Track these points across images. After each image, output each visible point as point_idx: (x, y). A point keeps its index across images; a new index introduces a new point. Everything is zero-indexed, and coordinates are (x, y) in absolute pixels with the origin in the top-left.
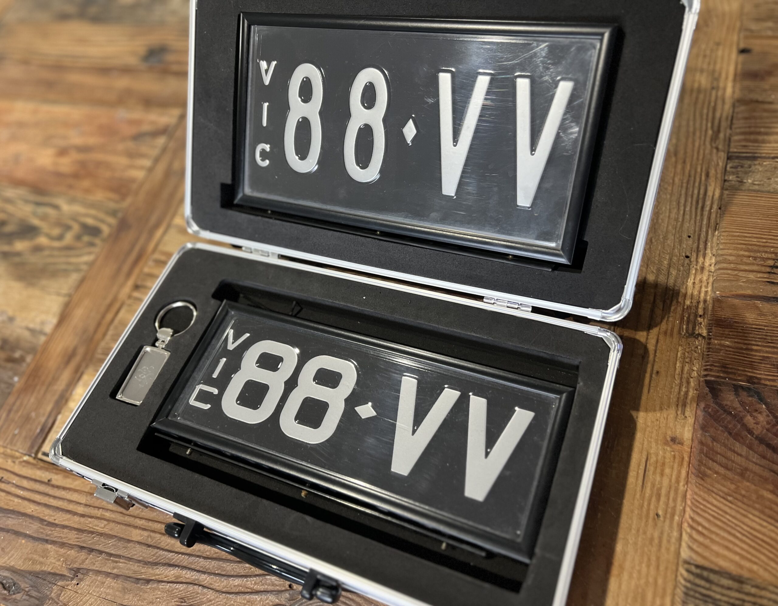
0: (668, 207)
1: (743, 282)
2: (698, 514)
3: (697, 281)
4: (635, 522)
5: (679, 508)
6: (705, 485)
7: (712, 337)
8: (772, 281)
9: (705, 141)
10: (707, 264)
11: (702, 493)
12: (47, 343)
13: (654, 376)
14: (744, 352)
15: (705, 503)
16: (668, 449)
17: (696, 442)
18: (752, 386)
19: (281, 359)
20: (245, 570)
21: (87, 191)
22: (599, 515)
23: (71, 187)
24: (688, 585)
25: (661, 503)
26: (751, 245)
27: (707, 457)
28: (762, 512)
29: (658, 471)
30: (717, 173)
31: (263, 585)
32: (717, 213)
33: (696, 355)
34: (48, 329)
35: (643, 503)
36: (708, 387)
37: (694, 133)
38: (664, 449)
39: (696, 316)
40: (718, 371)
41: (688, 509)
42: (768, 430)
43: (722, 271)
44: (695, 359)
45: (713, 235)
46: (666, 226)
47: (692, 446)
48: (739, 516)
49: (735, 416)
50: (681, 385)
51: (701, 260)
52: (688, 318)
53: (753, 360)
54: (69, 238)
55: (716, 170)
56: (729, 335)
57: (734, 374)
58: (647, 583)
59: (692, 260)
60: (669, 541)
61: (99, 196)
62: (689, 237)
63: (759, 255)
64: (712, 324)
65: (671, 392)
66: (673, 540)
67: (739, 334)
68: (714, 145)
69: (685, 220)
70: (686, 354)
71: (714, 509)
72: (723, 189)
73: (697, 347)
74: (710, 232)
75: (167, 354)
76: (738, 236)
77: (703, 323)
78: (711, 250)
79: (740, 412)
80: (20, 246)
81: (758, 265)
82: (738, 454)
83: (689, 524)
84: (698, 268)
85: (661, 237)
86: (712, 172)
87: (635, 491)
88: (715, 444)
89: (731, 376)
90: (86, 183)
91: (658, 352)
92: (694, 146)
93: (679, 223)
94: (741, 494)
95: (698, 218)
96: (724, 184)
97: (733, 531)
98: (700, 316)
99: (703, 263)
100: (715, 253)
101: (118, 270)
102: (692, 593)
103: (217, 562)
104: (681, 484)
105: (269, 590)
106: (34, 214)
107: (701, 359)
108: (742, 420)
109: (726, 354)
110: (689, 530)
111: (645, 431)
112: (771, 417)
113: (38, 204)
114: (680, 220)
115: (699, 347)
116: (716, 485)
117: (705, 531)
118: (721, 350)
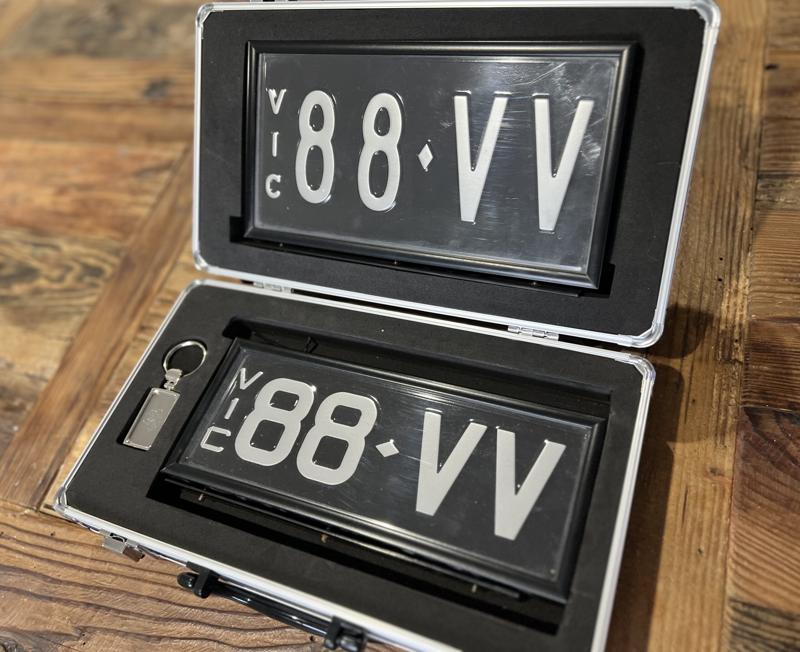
0: (698, 229)
1: (779, 304)
2: (743, 549)
3: (731, 305)
4: (676, 559)
5: (723, 542)
6: (749, 518)
7: (750, 362)
9: (733, 160)
10: (741, 287)
11: (746, 527)
12: (48, 390)
13: (690, 404)
14: (784, 376)
15: (749, 536)
16: (709, 481)
17: (737, 473)
18: (794, 412)
19: (296, 397)
20: (263, 623)
21: (89, 230)
22: (638, 552)
23: (71, 226)
24: (736, 624)
25: (703, 538)
26: (786, 265)
27: (749, 488)
29: (699, 504)
30: (747, 193)
31: (282, 638)
32: (749, 233)
33: (734, 381)
34: (49, 375)
35: (684, 539)
36: (747, 414)
37: (722, 152)
38: (704, 481)
39: (732, 341)
40: (758, 398)
41: (732, 544)
43: (757, 294)
44: (733, 386)
45: (746, 257)
46: (696, 248)
47: (733, 477)
48: (785, 549)
49: (777, 444)
50: (719, 413)
51: (734, 282)
52: (724, 343)
53: (794, 385)
54: (70, 280)
55: (746, 190)
56: (767, 359)
57: (775, 400)
58: (692, 624)
59: (725, 283)
60: (713, 579)
61: (101, 235)
62: (721, 259)
63: (794, 275)
64: (748, 348)
65: (709, 421)
66: (718, 577)
67: (778, 358)
68: (743, 164)
69: (716, 242)
70: (723, 381)
71: (760, 542)
72: (754, 209)
73: (734, 374)
74: (742, 254)
75: (176, 396)
76: (772, 257)
77: (739, 348)
78: (745, 272)
79: (782, 439)
80: (18, 289)
81: (794, 286)
82: (782, 484)
83: (733, 559)
84: (732, 291)
85: (692, 260)
86: (742, 192)
87: (676, 526)
88: (757, 474)
89: (771, 402)
90: (87, 222)
91: (693, 379)
92: (722, 165)
93: (710, 246)
94: (787, 526)
95: (730, 239)
96: (755, 204)
97: (780, 566)
98: (736, 341)
99: (737, 286)
100: (748, 275)
101: (123, 311)
102: (739, 633)
103: (233, 616)
104: (724, 517)
105: (289, 643)
106: (34, 256)
107: (739, 385)
108: (785, 448)
109: (764, 379)
110: (734, 566)
111: (683, 462)
113: (37, 245)
114: (711, 242)
115: (736, 373)
116: (761, 517)
117: (750, 567)
118: (759, 375)
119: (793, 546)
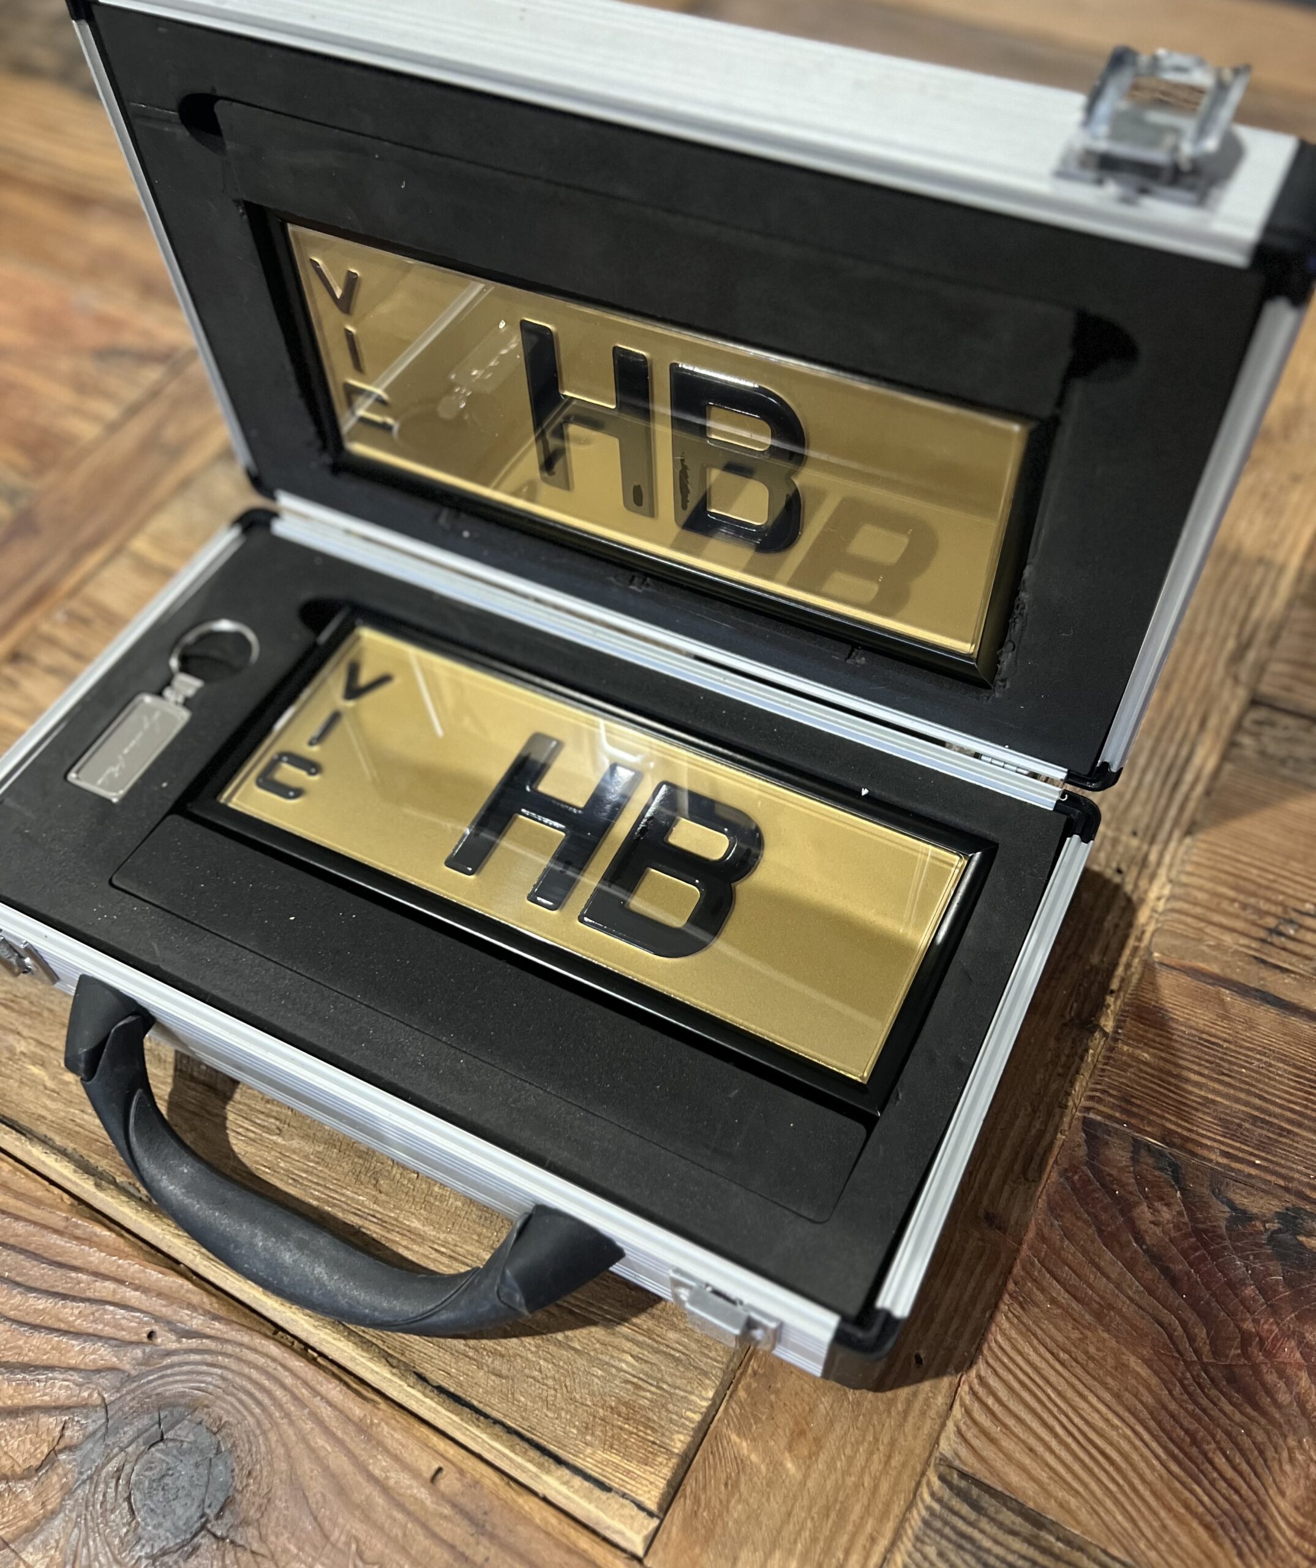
1: (1209, 946)
2: (997, 1374)
6: (1027, 1320)
7: (1122, 1037)
8: (1264, 957)
9: (1217, 658)
10: (1152, 895)
11: (1013, 1334)
14: (1172, 1080)
15: (1013, 1354)
16: (977, 1235)
17: (1031, 1233)
18: (1167, 1150)
24: (936, 1507)
25: (931, 1335)
26: (1245, 879)
27: (1043, 1265)
28: (1117, 1396)
30: (1221, 725)
32: (1201, 800)
33: (1081, 1064)
36: (1085, 1131)
37: (1202, 637)
38: (967, 1232)
39: (1104, 989)
40: (1113, 1107)
41: (979, 1359)
42: (1171, 1240)
43: (1176, 916)
45: (1180, 841)
47: (1022, 1239)
48: (1070, 1394)
49: (1117, 1200)
50: (1035, 1116)
51: (1143, 883)
52: (1088, 990)
53: (1184, 1101)
55: (1222, 719)
56: (1154, 1041)
57: (1142, 1118)
58: (859, 1485)
59: (1127, 880)
60: (923, 1414)
62: (1136, 833)
63: (1252, 901)
64: (1128, 1011)
66: (932, 1413)
67: (1173, 1044)
68: (1233, 670)
69: (1137, 800)
70: (1063, 1058)
71: (1028, 1367)
72: (1225, 758)
73: (1087, 1051)
74: (1176, 837)
76: (1226, 856)
77: (1112, 1007)
78: (1170, 870)
79: (1131, 1193)
81: (1246, 920)
82: (1104, 1273)
83: (971, 1388)
84: (1135, 898)
86: (1213, 722)
88: (1066, 1242)
89: (1133, 1121)
92: (1195, 662)
93: (1124, 803)
94: (1086, 1353)
95: (1164, 801)
96: (1231, 749)
97: (1051, 1421)
98: (1114, 992)
99: (1146, 892)
100: (1173, 877)
102: (938, 1524)
104: (979, 1307)
105: (102, 1334)
107: (1087, 1075)
108: (1130, 1211)
109: (1137, 1075)
110: (968, 1399)
112: (1186, 1219)
114: (1128, 797)
115: (1091, 1051)
116: (1046, 1324)
117: (996, 1408)
118: (1130, 1066)
119: (1086, 1392)
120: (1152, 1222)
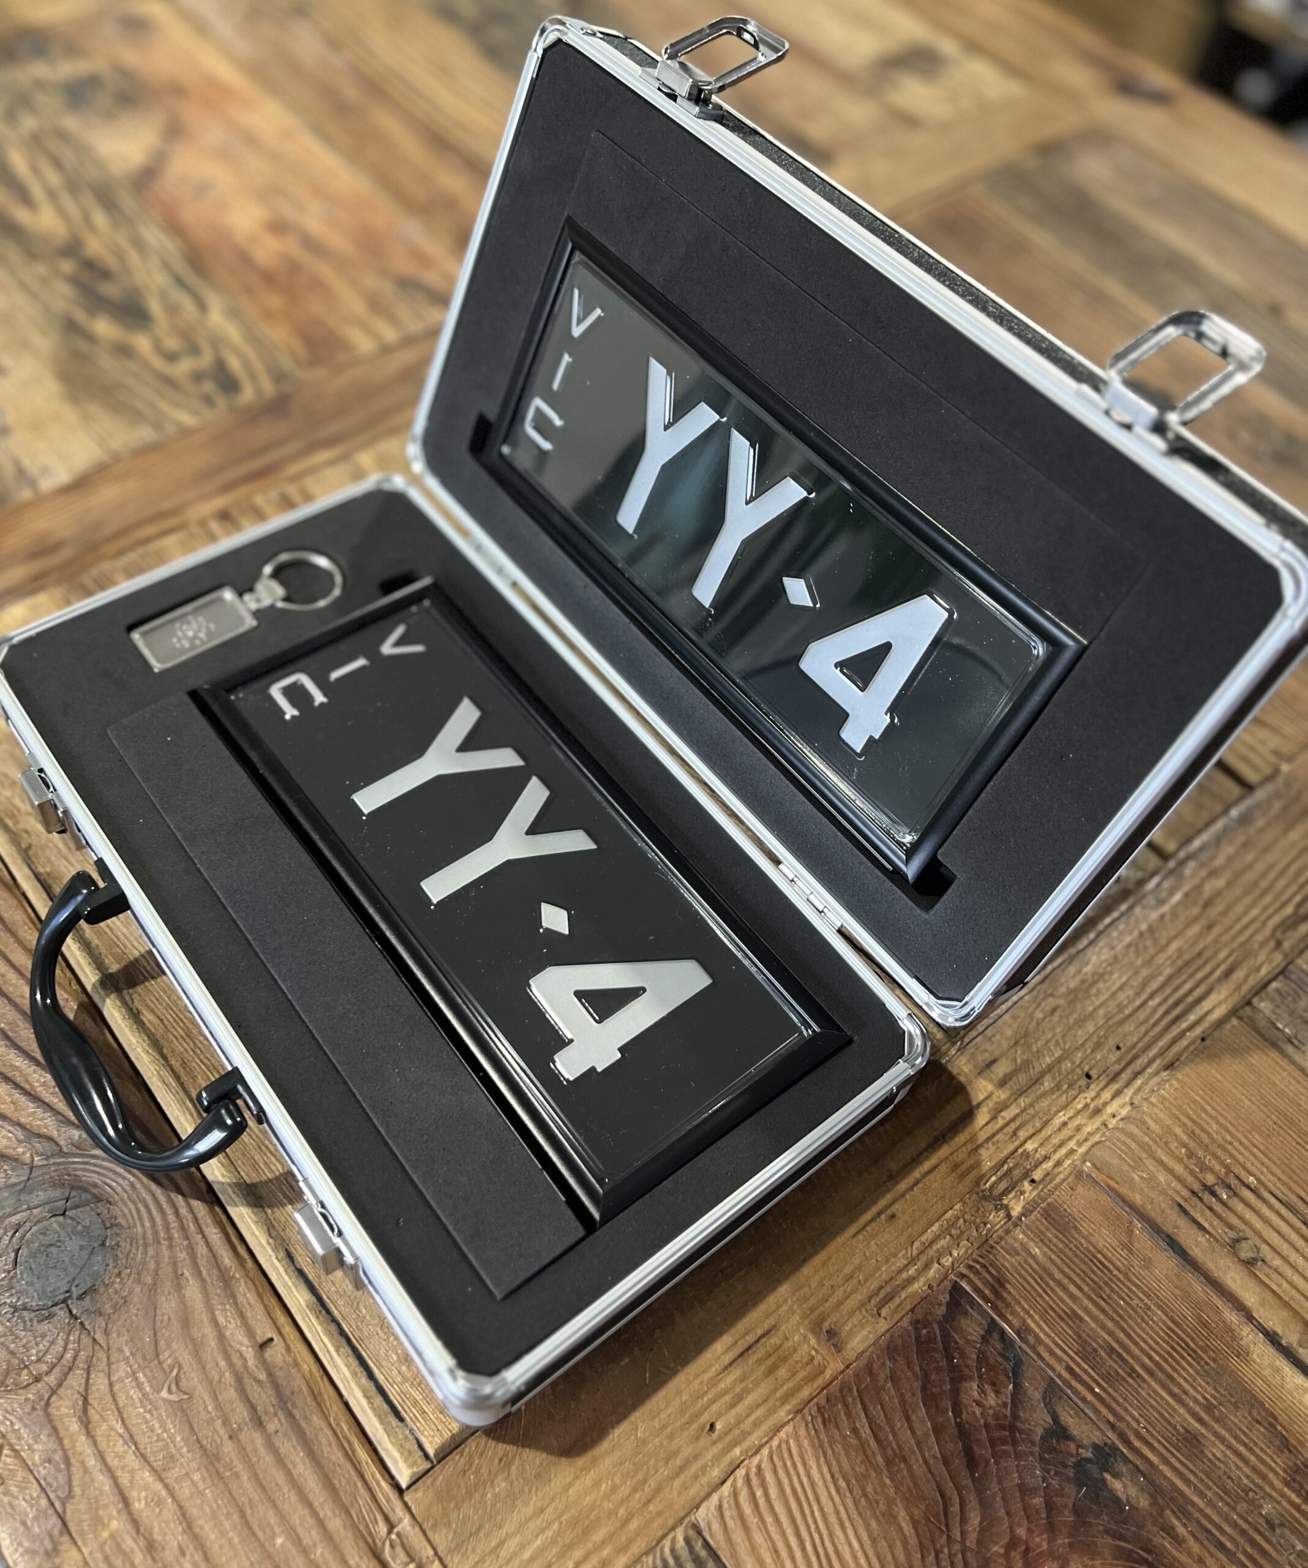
0: (1124, 979)
1: (1141, 1177)
2: (775, 1470)
3: (1072, 1125)
4: (670, 1410)
5: (754, 1439)
6: (823, 1436)
7: (1022, 1225)
8: (1188, 1208)
9: (1270, 917)
10: (1110, 1110)
11: (806, 1443)
12: (27, 505)
13: (883, 1217)
14: (1052, 1283)
15: (798, 1461)
16: (813, 1341)
17: (862, 1362)
18: (1017, 1343)
21: (269, 315)
22: (626, 1360)
23: (249, 290)
25: (733, 1412)
26: (1203, 1130)
27: (860, 1396)
28: (874, 1541)
29: (769, 1362)
30: (1245, 980)
32: (1193, 1042)
33: (975, 1233)
34: (47, 484)
35: (706, 1393)
36: (951, 1294)
37: (1264, 893)
38: (805, 1337)
39: (1026, 1175)
40: (986, 1283)
41: (765, 1451)
42: (986, 1426)
43: (1122, 1137)
44: (968, 1240)
45: (1156, 1073)
46: (1097, 1003)
47: (851, 1364)
48: (833, 1519)
49: (953, 1368)
50: (912, 1261)
51: (1106, 1095)
52: (1010, 1170)
53: (1053, 1305)
54: (184, 367)
55: (1247, 976)
56: (1050, 1240)
57: (1007, 1304)
58: (612, 1513)
59: (1092, 1086)
60: (696, 1477)
61: (279, 335)
62: (1118, 1048)
63: (1201, 1153)
64: (1038, 1205)
65: (887, 1261)
66: (704, 1480)
67: (1067, 1251)
68: (1278, 935)
69: (1134, 1018)
70: (961, 1221)
71: (805, 1480)
72: (1234, 1012)
73: (985, 1224)
74: (1155, 1065)
76: (1194, 1102)
77: (1027, 1195)
78: (1135, 1093)
79: (967, 1366)
80: (104, 327)
81: (1186, 1167)
82: (911, 1428)
83: (748, 1474)
84: (1092, 1106)
85: (1075, 1016)
86: (1239, 975)
87: (711, 1366)
88: (889, 1385)
89: (999, 1304)
90: (275, 301)
91: (920, 1185)
92: (1245, 913)
93: (1121, 1016)
94: (863, 1489)
95: (1158, 1029)
96: (1242, 1007)
97: (804, 1534)
98: (1033, 1181)
99: (1105, 1104)
100: (1136, 1101)
101: (219, 469)
104: (788, 1407)
105: (56, 1107)
106: (163, 295)
107: (976, 1245)
108: (960, 1382)
109: (1020, 1264)
110: (740, 1482)
111: (801, 1288)
112: (1008, 1412)
113: (180, 282)
114: (1127, 1012)
115: (989, 1226)
116: (839, 1448)
117: (762, 1502)
118: (1018, 1254)
119: (847, 1524)
120: (976, 1401)
